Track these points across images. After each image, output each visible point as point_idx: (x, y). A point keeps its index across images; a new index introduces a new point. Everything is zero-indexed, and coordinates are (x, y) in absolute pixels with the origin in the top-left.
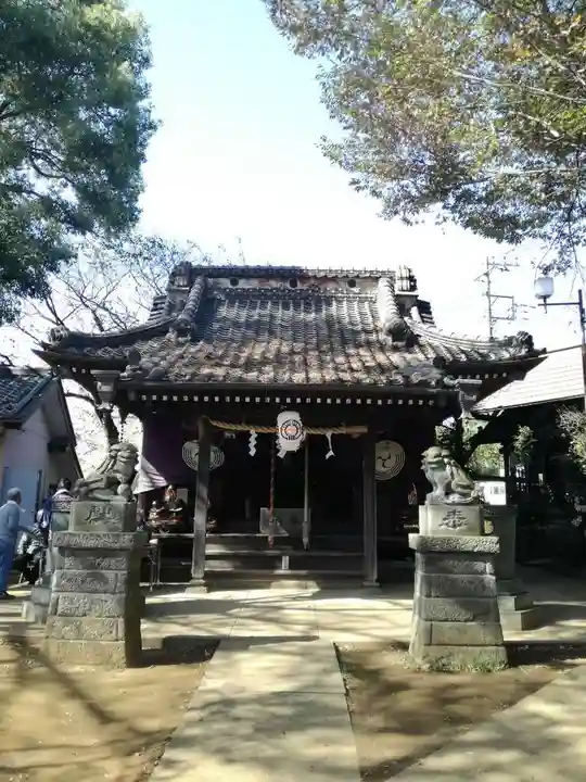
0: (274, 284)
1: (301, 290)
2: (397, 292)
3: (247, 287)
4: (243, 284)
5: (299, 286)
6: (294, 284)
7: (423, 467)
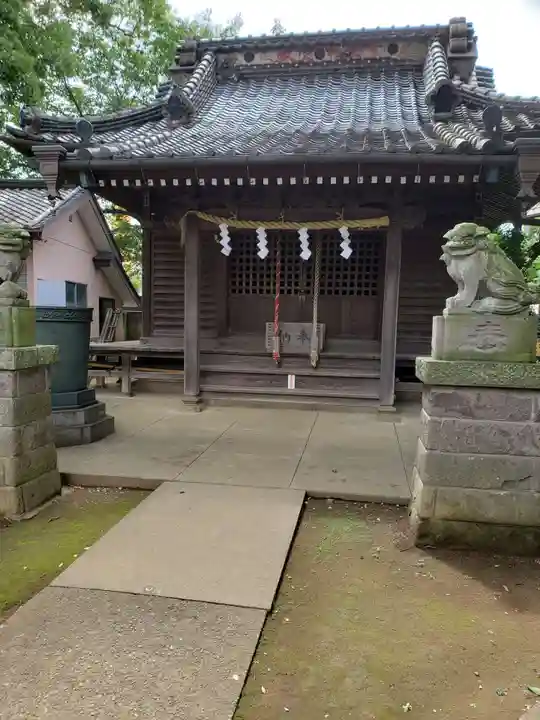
0: (296, 56)
1: (329, 62)
2: (450, 55)
3: (263, 62)
4: (259, 59)
5: (327, 57)
6: (320, 55)
7: (443, 257)
